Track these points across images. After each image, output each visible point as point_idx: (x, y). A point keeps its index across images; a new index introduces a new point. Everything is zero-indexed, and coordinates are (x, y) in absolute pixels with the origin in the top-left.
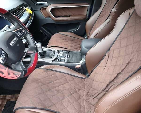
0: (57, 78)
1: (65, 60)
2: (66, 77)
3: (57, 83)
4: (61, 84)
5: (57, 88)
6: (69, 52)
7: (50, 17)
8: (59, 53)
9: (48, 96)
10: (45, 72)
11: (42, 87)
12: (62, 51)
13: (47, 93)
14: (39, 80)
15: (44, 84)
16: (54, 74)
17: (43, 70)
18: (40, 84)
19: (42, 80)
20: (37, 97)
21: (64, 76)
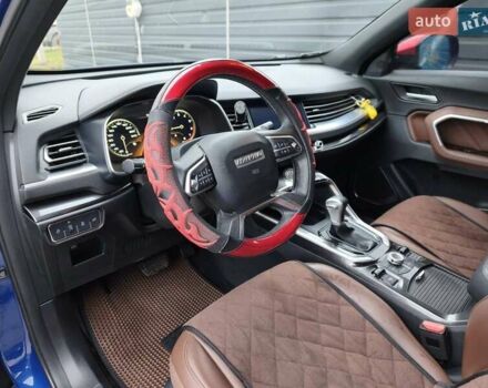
0: (337, 320)
1: (397, 281)
2: (368, 335)
3: (328, 333)
4: (337, 343)
5: (316, 348)
6: (432, 265)
7: (429, 142)
8: (391, 253)
9: (278, 351)
10: (313, 283)
11: (276, 314)
12: (406, 252)
13: (278, 340)
14: (283, 292)
15: (286, 312)
16: (333, 302)
17: (308, 274)
18: (278, 305)
19: (290, 297)
20: (246, 331)
21: (364, 330)
